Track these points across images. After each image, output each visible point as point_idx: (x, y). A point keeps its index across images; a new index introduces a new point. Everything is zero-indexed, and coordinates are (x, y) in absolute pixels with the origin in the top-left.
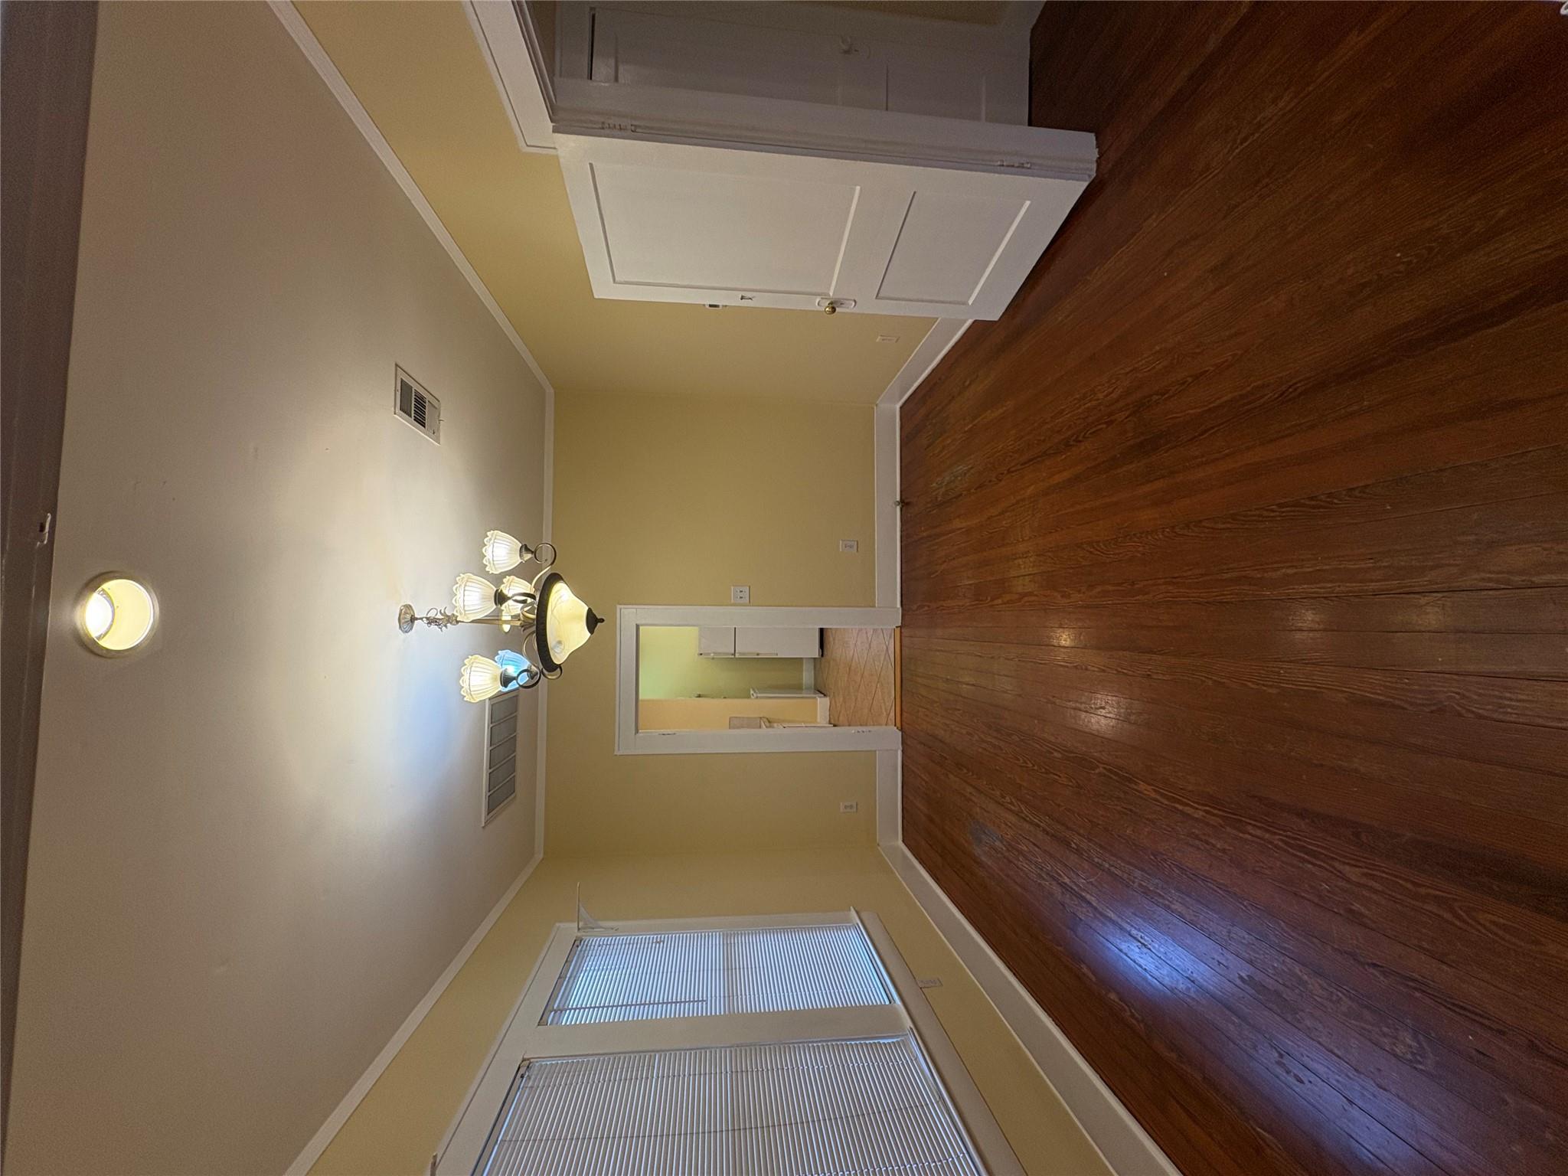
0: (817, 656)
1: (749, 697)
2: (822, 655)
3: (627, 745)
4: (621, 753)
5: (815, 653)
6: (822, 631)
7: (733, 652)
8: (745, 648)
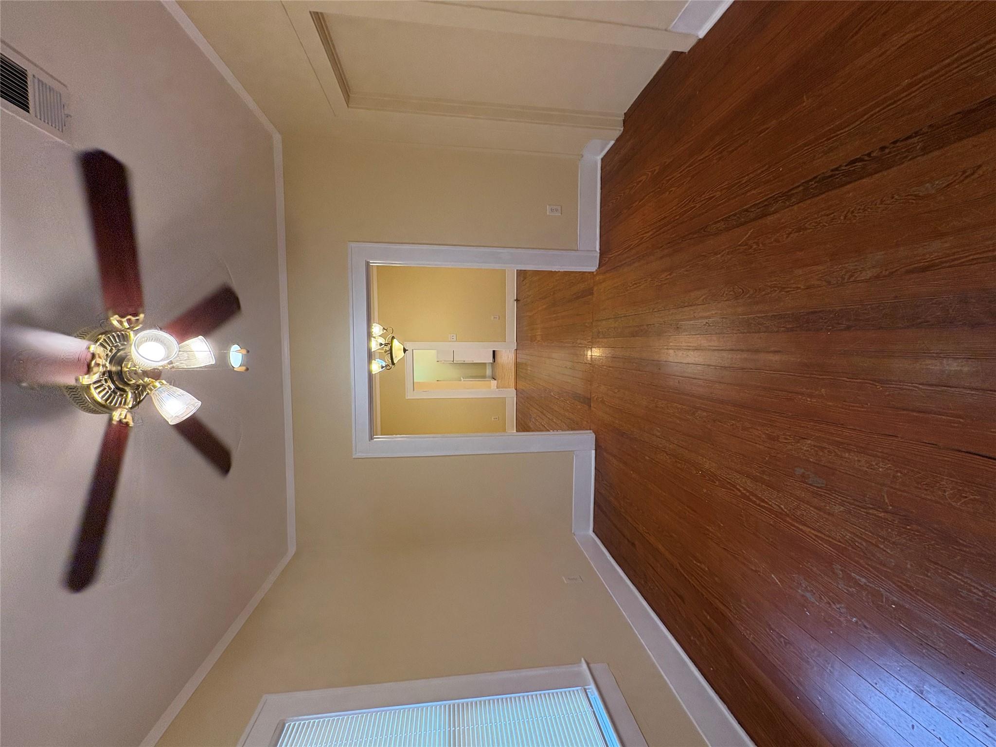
0: (491, 362)
1: (461, 380)
2: (494, 362)
3: (410, 395)
4: (409, 398)
5: (491, 360)
6: (494, 352)
7: (452, 360)
8: (459, 359)
